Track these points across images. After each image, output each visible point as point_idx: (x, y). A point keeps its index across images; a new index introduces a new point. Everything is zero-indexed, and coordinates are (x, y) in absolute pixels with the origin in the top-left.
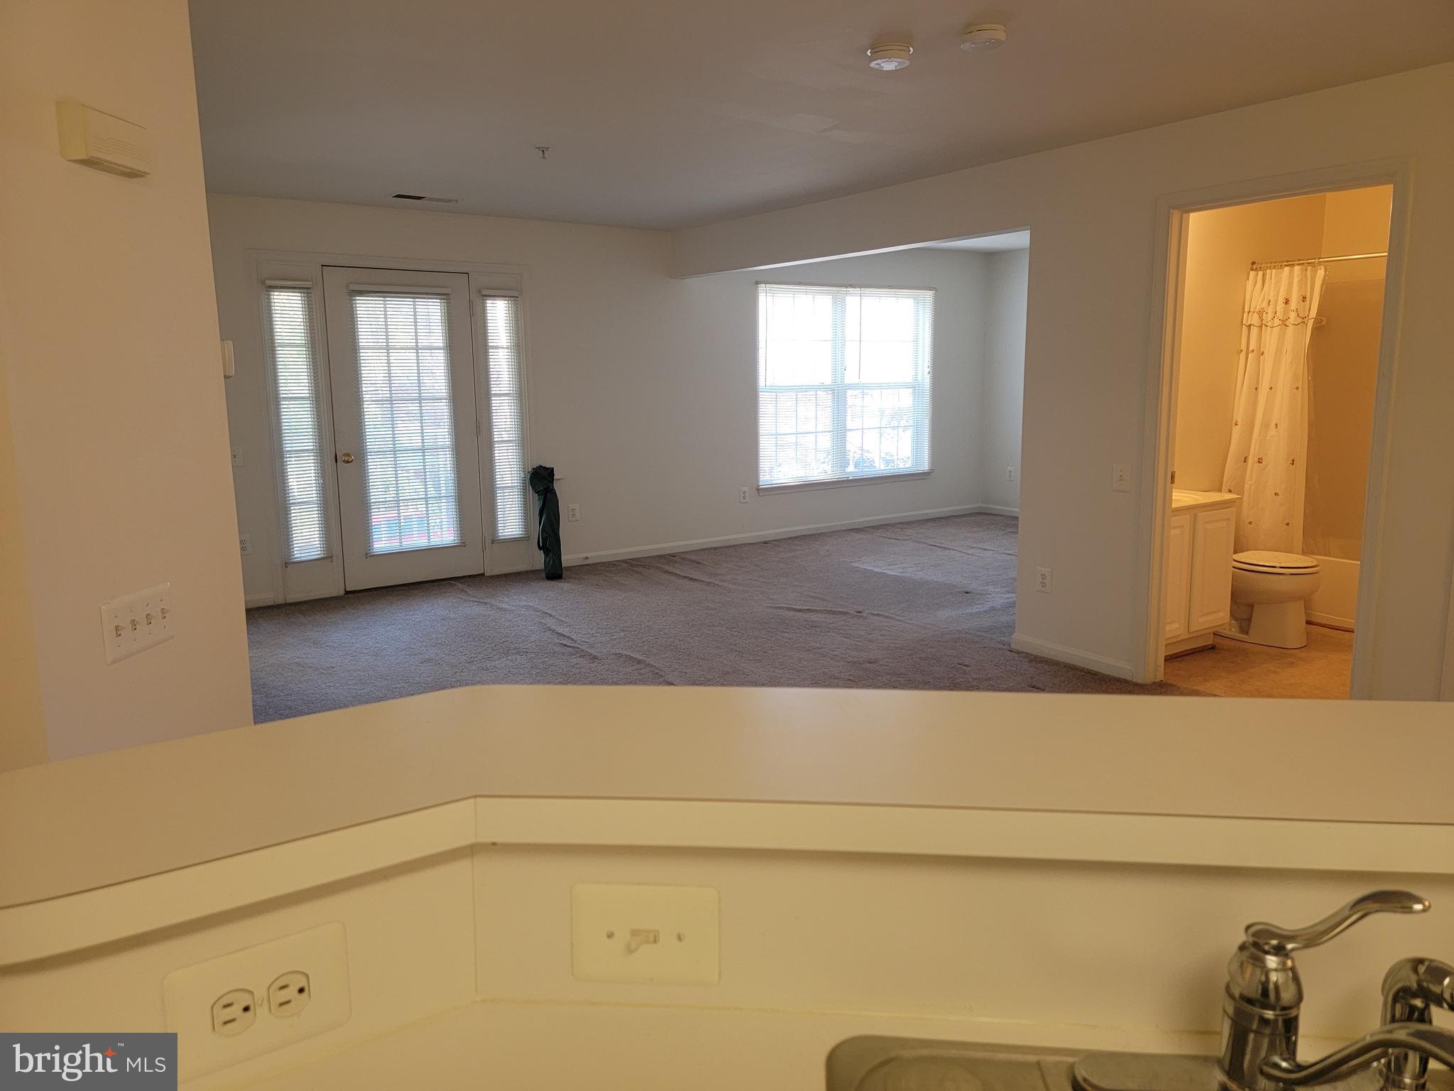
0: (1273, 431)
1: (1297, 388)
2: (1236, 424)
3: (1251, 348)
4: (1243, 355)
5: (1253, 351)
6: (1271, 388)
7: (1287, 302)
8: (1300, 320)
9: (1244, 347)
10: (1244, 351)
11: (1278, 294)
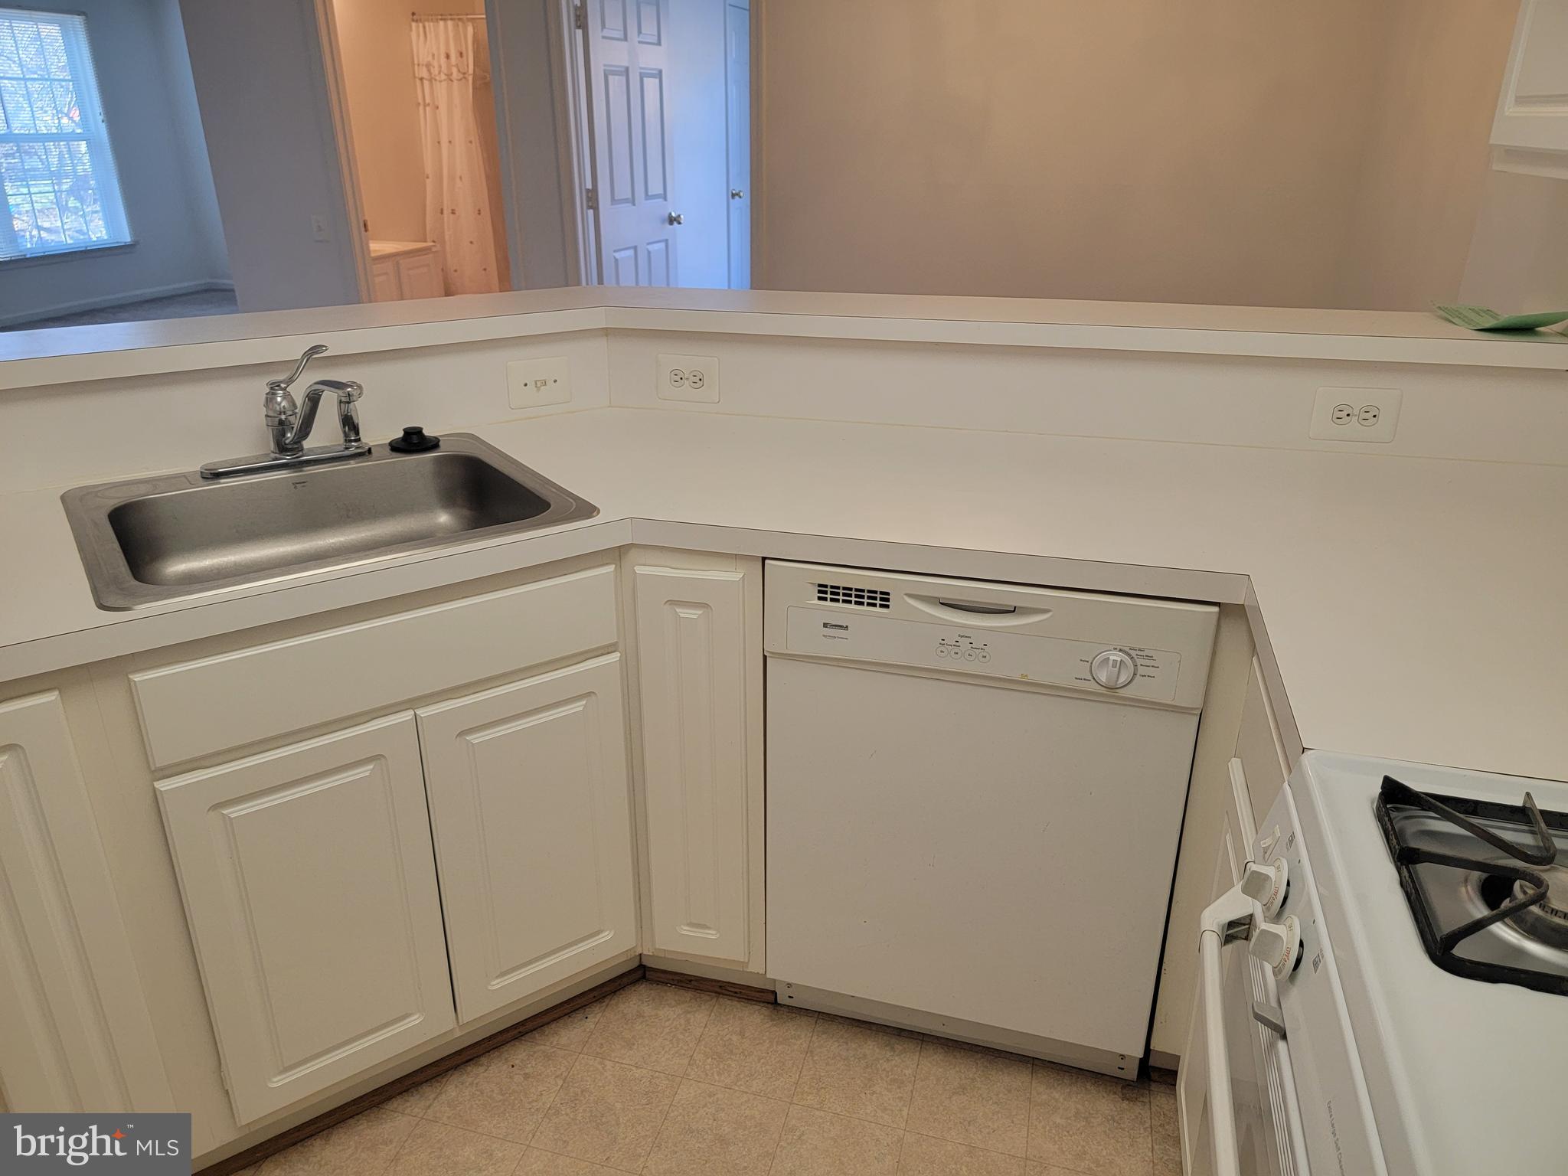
0: (459, 184)
2: (428, 177)
3: (427, 102)
4: (421, 108)
5: (429, 104)
6: (450, 142)
7: (448, 56)
8: (462, 75)
10: (422, 103)
11: (439, 47)
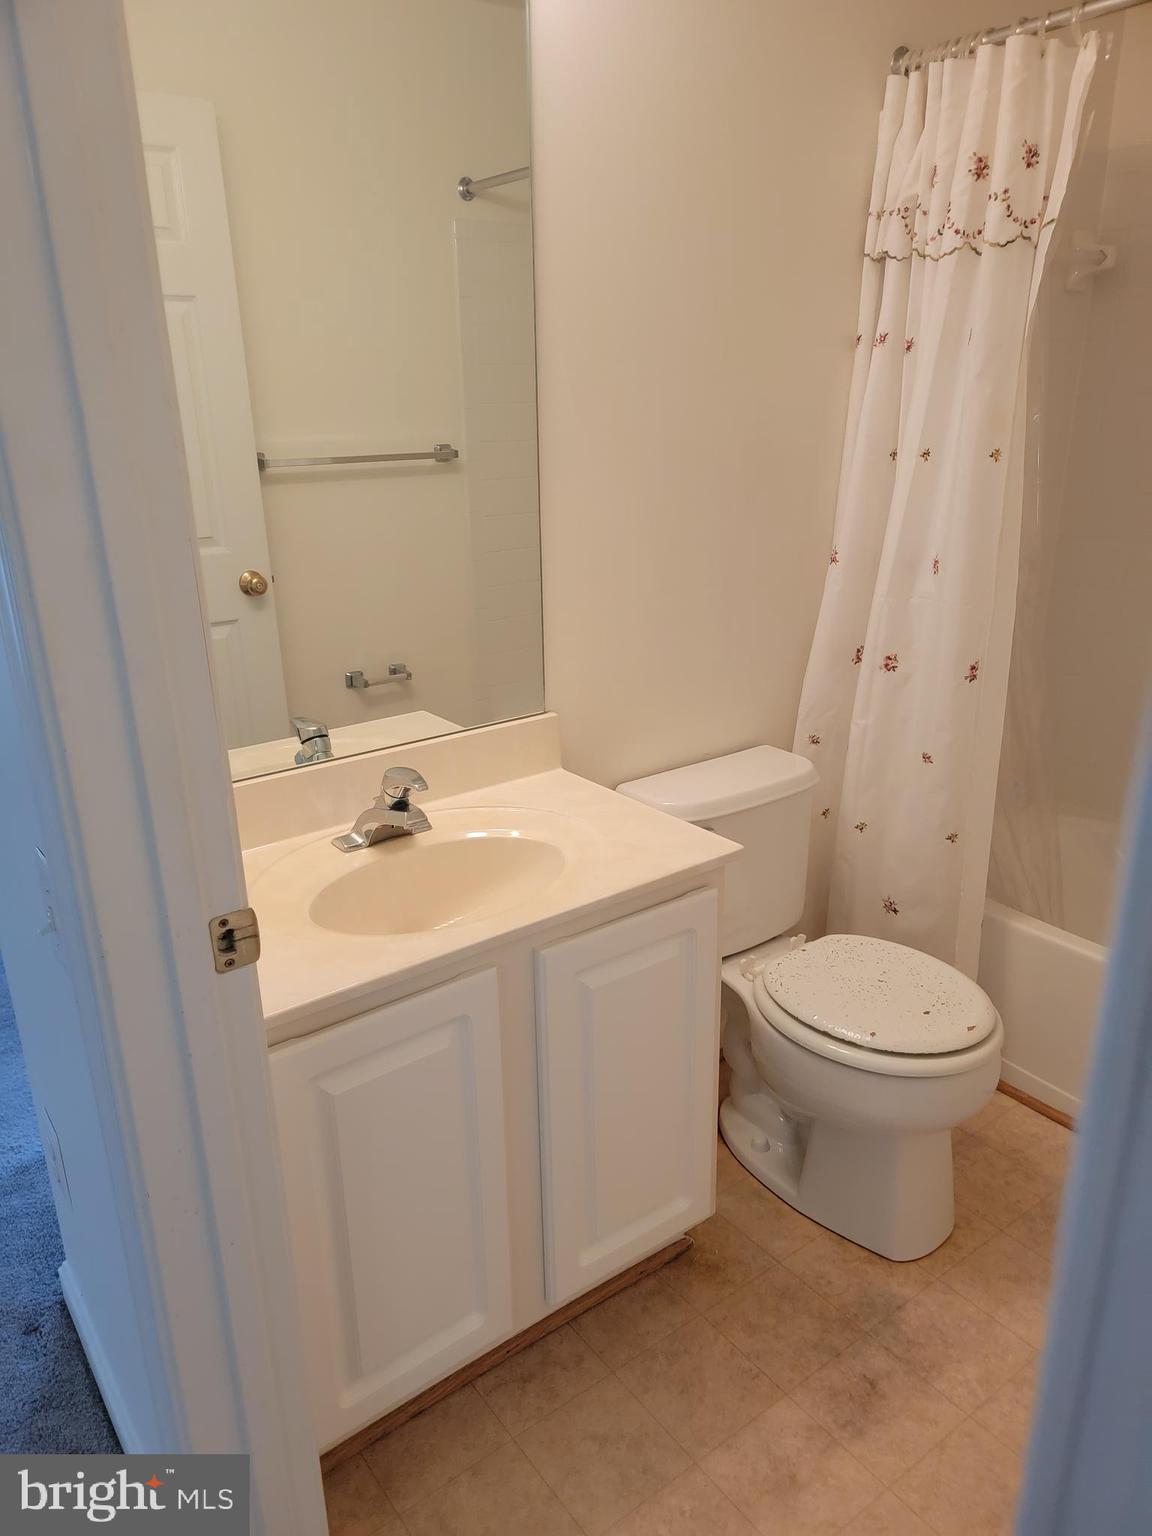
0: (926, 582)
1: (995, 455)
2: (835, 560)
3: (881, 330)
4: (860, 353)
5: (883, 339)
6: (926, 454)
7: (981, 170)
8: (1015, 229)
9: (864, 328)
10: (865, 338)
11: (957, 143)
